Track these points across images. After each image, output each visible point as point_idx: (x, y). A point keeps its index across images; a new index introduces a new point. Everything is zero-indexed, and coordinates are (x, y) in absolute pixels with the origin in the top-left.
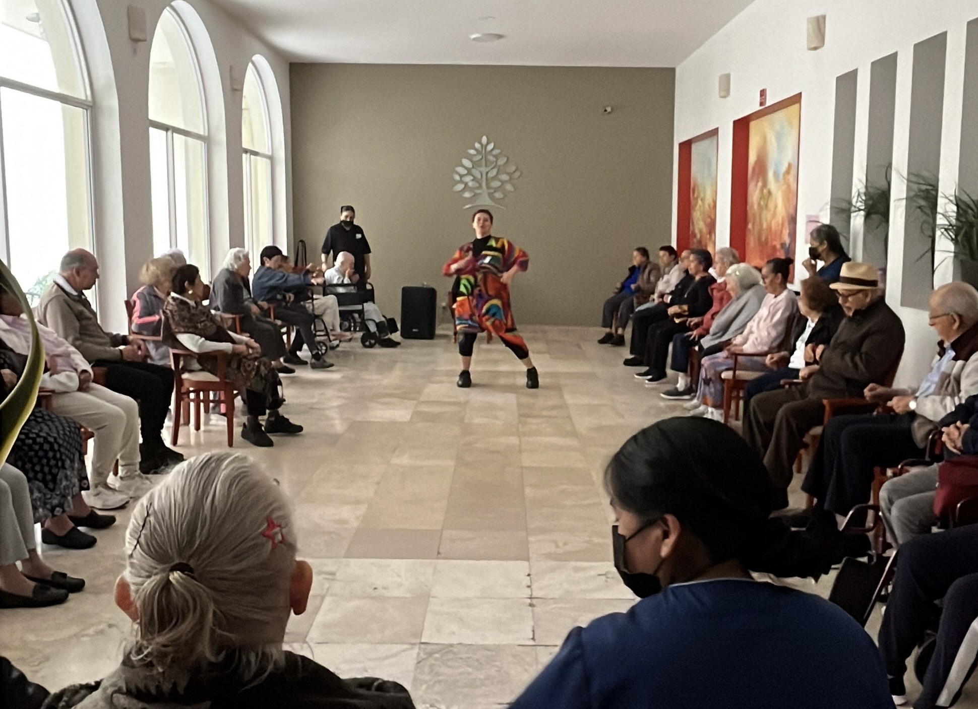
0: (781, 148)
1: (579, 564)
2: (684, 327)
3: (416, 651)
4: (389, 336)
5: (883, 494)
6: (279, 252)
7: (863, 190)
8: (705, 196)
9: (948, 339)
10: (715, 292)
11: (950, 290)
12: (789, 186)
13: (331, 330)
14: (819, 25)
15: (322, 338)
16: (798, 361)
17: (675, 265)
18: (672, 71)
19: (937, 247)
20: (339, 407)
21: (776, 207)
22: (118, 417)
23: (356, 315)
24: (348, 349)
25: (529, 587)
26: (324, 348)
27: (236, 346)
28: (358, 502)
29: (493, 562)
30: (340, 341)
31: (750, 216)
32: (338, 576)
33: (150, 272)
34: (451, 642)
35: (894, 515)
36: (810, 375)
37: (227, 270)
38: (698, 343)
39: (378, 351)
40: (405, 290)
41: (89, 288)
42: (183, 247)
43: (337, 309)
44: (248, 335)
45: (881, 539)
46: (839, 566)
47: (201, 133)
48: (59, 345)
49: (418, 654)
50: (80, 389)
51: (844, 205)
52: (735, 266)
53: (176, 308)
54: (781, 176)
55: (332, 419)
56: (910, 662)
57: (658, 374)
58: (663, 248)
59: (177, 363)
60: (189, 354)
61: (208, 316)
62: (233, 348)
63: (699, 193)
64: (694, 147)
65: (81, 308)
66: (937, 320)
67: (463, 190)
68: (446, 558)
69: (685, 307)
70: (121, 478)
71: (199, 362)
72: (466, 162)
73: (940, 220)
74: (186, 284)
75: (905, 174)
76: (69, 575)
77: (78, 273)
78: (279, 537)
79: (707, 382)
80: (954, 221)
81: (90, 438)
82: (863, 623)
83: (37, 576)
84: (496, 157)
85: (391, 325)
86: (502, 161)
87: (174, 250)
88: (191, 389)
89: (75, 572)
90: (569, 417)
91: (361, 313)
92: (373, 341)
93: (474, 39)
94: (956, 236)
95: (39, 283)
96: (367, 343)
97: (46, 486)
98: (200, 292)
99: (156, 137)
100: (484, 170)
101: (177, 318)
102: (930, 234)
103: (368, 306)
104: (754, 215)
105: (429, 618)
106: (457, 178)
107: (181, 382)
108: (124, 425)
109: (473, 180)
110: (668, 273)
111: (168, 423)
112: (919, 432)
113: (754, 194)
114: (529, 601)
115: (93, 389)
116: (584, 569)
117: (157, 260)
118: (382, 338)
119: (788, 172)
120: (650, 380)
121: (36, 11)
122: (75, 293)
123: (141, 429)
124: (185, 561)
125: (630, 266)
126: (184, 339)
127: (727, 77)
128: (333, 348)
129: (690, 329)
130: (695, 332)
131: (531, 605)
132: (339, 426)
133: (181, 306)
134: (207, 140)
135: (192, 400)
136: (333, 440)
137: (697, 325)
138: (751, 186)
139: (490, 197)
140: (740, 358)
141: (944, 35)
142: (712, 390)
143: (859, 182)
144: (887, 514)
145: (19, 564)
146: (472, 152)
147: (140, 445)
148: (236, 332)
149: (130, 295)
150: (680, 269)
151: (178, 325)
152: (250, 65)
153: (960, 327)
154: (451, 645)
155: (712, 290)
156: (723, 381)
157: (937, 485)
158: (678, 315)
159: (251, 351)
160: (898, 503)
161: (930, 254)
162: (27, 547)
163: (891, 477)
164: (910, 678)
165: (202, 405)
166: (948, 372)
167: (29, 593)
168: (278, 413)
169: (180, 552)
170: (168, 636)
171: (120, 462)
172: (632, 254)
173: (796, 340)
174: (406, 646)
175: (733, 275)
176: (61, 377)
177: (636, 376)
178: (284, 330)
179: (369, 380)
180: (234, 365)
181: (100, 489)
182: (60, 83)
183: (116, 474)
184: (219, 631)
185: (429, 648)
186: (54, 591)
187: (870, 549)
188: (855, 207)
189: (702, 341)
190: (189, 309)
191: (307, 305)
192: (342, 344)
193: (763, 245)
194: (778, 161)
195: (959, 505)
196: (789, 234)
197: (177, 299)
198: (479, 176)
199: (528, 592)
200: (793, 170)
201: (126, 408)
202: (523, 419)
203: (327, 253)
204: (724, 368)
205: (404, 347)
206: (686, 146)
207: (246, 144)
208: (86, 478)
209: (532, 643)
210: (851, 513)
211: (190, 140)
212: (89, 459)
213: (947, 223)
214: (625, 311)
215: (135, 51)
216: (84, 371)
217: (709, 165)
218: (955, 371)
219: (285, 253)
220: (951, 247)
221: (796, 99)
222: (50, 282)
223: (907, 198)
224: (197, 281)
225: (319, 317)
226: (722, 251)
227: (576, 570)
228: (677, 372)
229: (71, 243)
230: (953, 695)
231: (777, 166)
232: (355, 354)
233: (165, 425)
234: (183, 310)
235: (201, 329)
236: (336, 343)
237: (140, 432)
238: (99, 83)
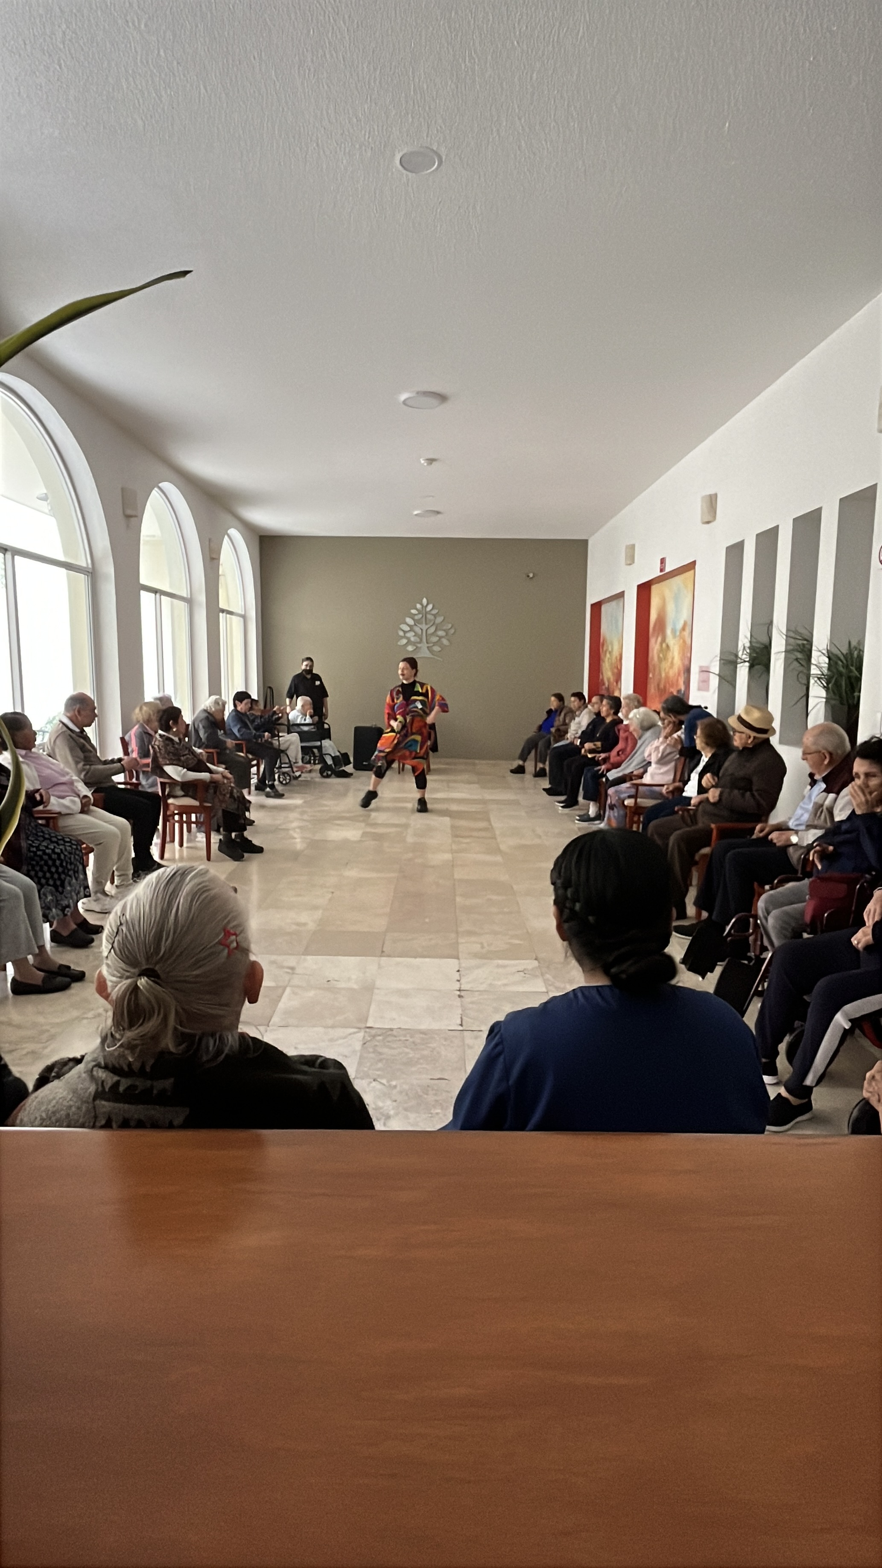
0: (678, 610)
1: (500, 962)
2: (595, 763)
3: (361, 1035)
4: (343, 768)
5: (761, 904)
6: (249, 696)
7: (748, 645)
8: (612, 649)
9: (820, 773)
10: (621, 732)
11: (822, 731)
12: (684, 642)
13: (295, 763)
14: (712, 502)
15: (287, 770)
16: (691, 790)
17: (584, 709)
18: (585, 543)
19: (811, 693)
20: (300, 828)
21: (673, 658)
22: (114, 835)
23: (315, 751)
24: (309, 779)
25: (458, 981)
26: (288, 778)
27: (214, 776)
28: (315, 908)
29: (427, 960)
30: (302, 772)
31: (651, 667)
32: (298, 971)
33: (143, 712)
34: (392, 1027)
35: (771, 922)
36: (700, 803)
37: (205, 711)
38: (604, 775)
39: (334, 781)
40: (357, 729)
41: (89, 725)
42: (169, 691)
43: (300, 745)
44: (224, 766)
45: (759, 943)
46: (724, 963)
47: (185, 596)
48: (64, 774)
49: (364, 1037)
50: (82, 811)
51: (732, 658)
52: (635, 711)
53: (162, 744)
54: (678, 633)
55: (295, 838)
56: (782, 1047)
57: (571, 803)
58: (574, 695)
59: (163, 791)
60: (174, 783)
61: (189, 750)
62: (211, 777)
63: (608, 647)
64: (604, 608)
65: (82, 741)
66: (809, 756)
67: (407, 645)
68: (389, 956)
69: (599, 744)
70: (116, 886)
71: (182, 789)
72: (410, 621)
73: (814, 670)
74: (171, 722)
75: (784, 631)
76: (72, 967)
77: (79, 712)
78: (235, 944)
79: (612, 807)
80: (825, 671)
81: (91, 852)
82: (743, 1014)
83: (45, 968)
84: (435, 616)
85: (343, 759)
86: (439, 620)
87: (160, 695)
88: (176, 812)
89: (78, 964)
90: (494, 838)
91: (320, 748)
92: (329, 773)
93: (416, 515)
94: (827, 684)
95: (50, 722)
96: (325, 774)
97: (57, 890)
98: (183, 730)
99: (146, 599)
100: (424, 627)
101: (163, 752)
102: (805, 682)
103: (326, 743)
104: (654, 666)
105: (373, 1007)
106: (401, 633)
107: (167, 806)
108: (119, 844)
109: (414, 636)
110: (579, 716)
111: (156, 840)
112: (794, 856)
113: (655, 646)
114: (458, 993)
115: (93, 811)
116: (504, 966)
117: (147, 703)
118: (337, 770)
119: (683, 629)
120: (562, 807)
121: (45, 491)
122: (78, 730)
123: (134, 845)
124: (151, 967)
125: (547, 709)
126: (169, 769)
127: (632, 547)
128: (296, 778)
129: (598, 763)
130: (603, 767)
131: (460, 996)
132: (299, 844)
133: (167, 742)
134: (190, 601)
135: (177, 822)
136: (295, 856)
137: (605, 760)
138: (652, 641)
139: (429, 650)
140: (640, 788)
141: (819, 510)
142: (616, 814)
143: (744, 639)
144: (764, 921)
145: (30, 957)
146: (414, 611)
147: (133, 859)
148: (214, 764)
149: (125, 731)
150: (590, 712)
151: (164, 758)
152: (226, 537)
153: (830, 763)
154: (391, 1030)
155: (619, 731)
156: (626, 807)
157: (807, 897)
158: (591, 751)
159: (225, 781)
160: (775, 913)
161: (805, 699)
162: (37, 943)
163: (768, 891)
164: (781, 1062)
165: (185, 825)
166: (821, 802)
167: (39, 982)
168: (243, 835)
169: (148, 959)
170: (136, 1032)
171: (116, 873)
172: (550, 699)
173: (692, 771)
174: (355, 1030)
175: (634, 718)
176: (66, 802)
177: (556, 803)
178: (255, 762)
179: (326, 806)
180: (211, 791)
181: (99, 895)
182: (66, 552)
183: (112, 882)
184: (179, 1027)
185: (373, 1032)
186: (59, 979)
187: (749, 952)
188: (741, 659)
189: (608, 774)
190: (173, 744)
191: (274, 742)
192: (303, 775)
193: (661, 691)
194: (676, 618)
195: (826, 915)
196: (684, 683)
197: (164, 735)
198: (419, 632)
199: (457, 986)
200: (688, 627)
201: (121, 829)
202: (457, 839)
203: (291, 697)
204: (626, 795)
205: (355, 778)
206: (597, 607)
207: (222, 605)
208: (88, 887)
209: (461, 1028)
210: (733, 920)
211: (175, 601)
212: (90, 870)
213: (820, 673)
214: (543, 749)
215: (128, 526)
216: (85, 797)
217: (617, 621)
218: (827, 802)
219: (255, 696)
220: (823, 693)
221: (692, 566)
222: (56, 722)
223: (786, 651)
224: (180, 721)
225: (283, 751)
226: (628, 697)
227: (498, 966)
228: (588, 802)
229: (75, 688)
230: (818, 1077)
231: (674, 624)
232: (315, 783)
233: (153, 842)
234: (168, 745)
235: (183, 762)
236: (298, 774)
237: (132, 847)
238: (98, 553)
